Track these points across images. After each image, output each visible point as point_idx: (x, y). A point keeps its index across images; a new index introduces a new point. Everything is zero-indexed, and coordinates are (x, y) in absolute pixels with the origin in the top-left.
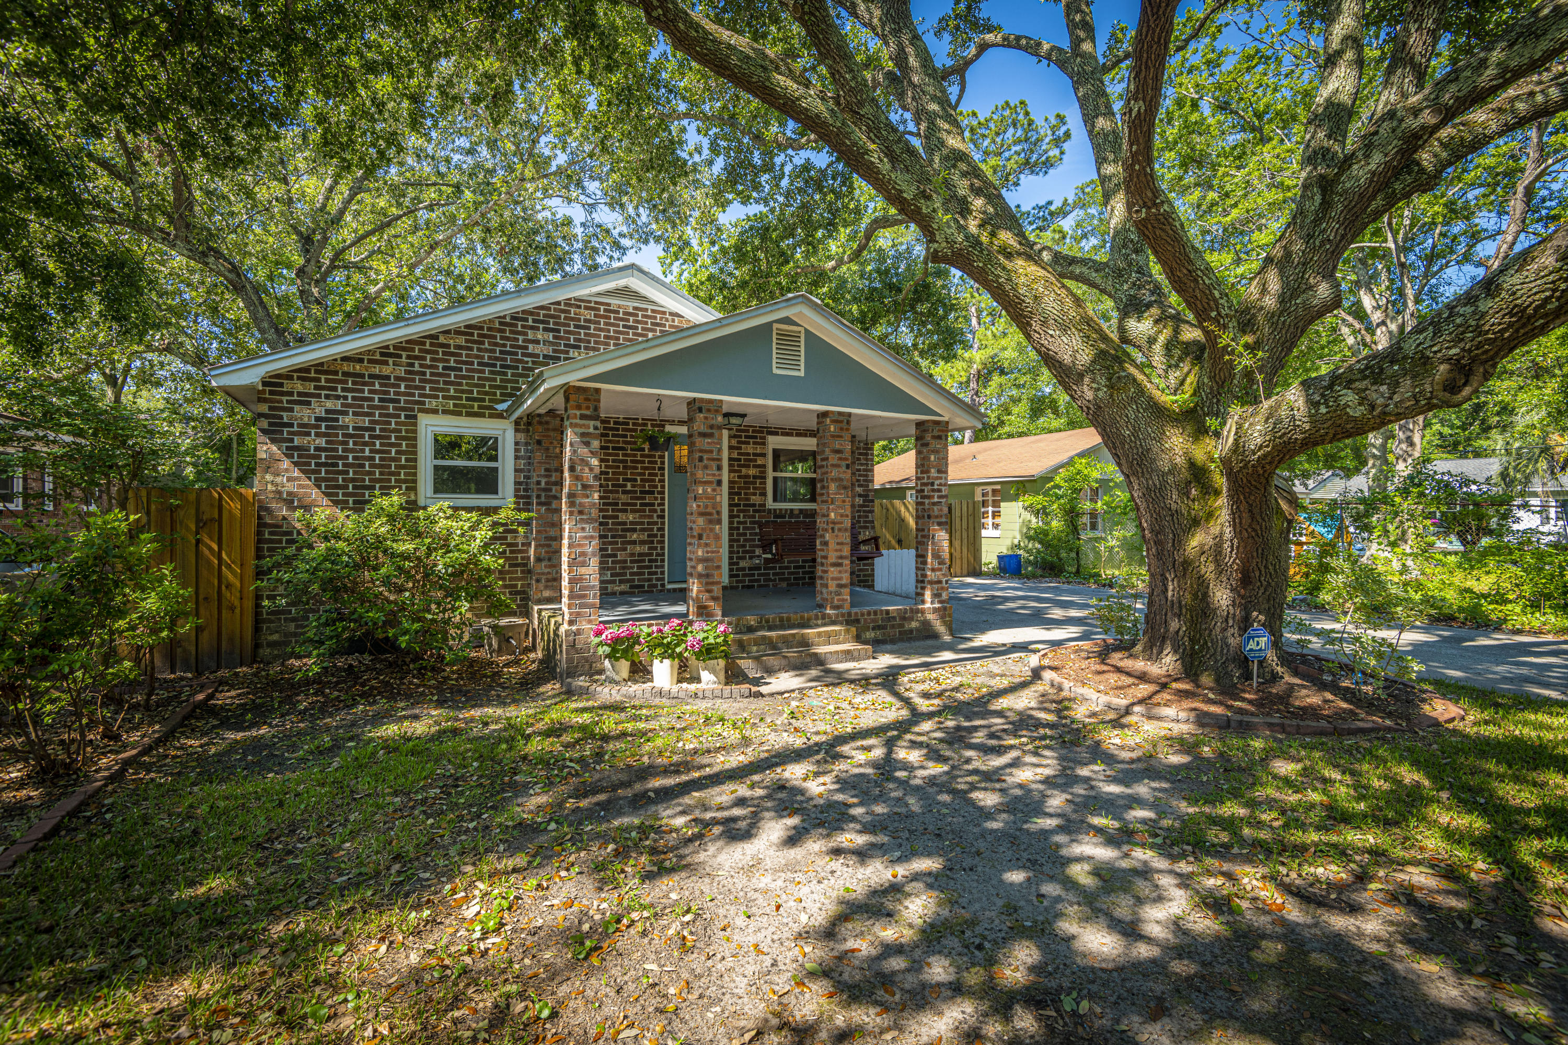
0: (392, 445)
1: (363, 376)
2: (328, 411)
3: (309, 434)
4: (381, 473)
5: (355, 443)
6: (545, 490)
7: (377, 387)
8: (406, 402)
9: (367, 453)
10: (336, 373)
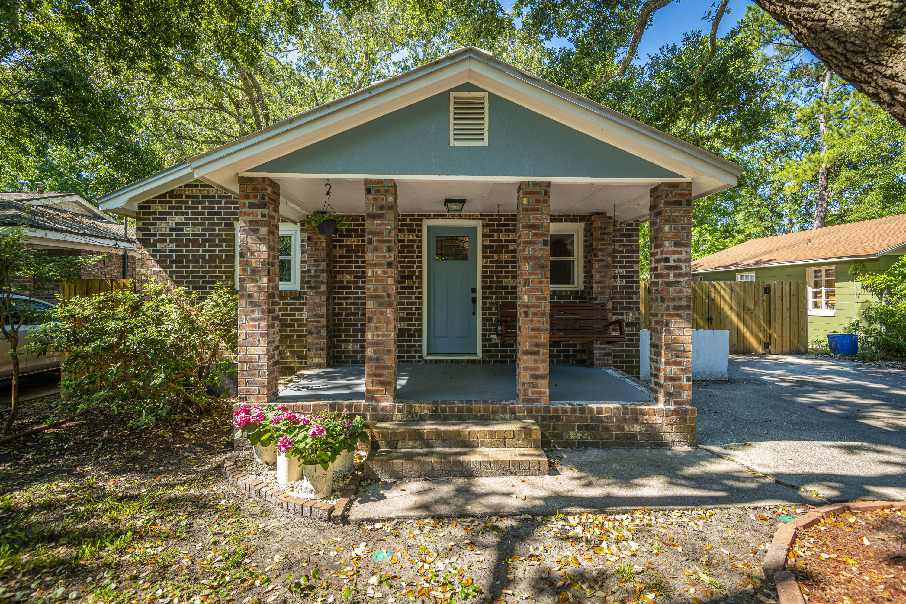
0: (216, 246)
1: (197, 197)
2: (177, 224)
3: (165, 241)
4: (210, 267)
5: (193, 246)
6: (314, 277)
7: (207, 204)
8: (226, 214)
9: (201, 252)
10: (181, 196)
